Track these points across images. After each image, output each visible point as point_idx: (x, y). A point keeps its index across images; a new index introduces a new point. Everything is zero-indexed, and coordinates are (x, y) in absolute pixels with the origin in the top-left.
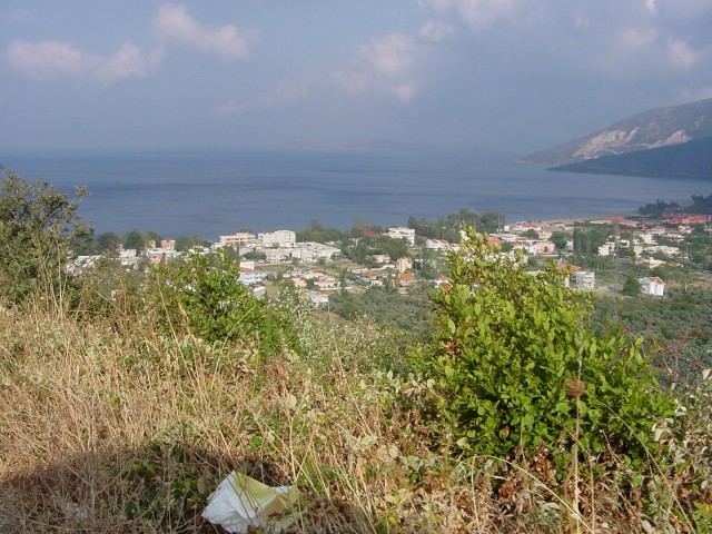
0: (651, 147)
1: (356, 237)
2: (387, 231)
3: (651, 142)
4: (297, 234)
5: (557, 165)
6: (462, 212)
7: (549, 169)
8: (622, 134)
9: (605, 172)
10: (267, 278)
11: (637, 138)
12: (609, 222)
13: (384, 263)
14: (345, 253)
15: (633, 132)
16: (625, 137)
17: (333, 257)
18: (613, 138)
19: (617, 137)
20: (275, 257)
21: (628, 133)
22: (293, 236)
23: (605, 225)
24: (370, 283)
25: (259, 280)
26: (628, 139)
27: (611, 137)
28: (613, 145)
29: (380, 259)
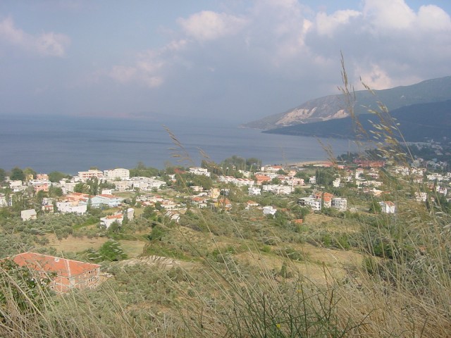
0: (325, 119)
1: (172, 173)
2: (188, 170)
3: (325, 116)
4: (130, 171)
5: (266, 130)
6: (234, 158)
7: (263, 132)
8: (306, 111)
9: (298, 135)
10: (125, 201)
11: (316, 114)
12: (326, 166)
13: (199, 192)
14: (169, 185)
15: (313, 110)
16: (308, 113)
17: (161, 187)
18: (301, 113)
19: (303, 113)
20: (122, 187)
21: (310, 111)
22: (128, 172)
23: (323, 167)
24: (198, 205)
25: (119, 203)
26: (310, 114)
27: (300, 112)
28: (301, 118)
29: (197, 189)
